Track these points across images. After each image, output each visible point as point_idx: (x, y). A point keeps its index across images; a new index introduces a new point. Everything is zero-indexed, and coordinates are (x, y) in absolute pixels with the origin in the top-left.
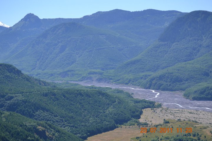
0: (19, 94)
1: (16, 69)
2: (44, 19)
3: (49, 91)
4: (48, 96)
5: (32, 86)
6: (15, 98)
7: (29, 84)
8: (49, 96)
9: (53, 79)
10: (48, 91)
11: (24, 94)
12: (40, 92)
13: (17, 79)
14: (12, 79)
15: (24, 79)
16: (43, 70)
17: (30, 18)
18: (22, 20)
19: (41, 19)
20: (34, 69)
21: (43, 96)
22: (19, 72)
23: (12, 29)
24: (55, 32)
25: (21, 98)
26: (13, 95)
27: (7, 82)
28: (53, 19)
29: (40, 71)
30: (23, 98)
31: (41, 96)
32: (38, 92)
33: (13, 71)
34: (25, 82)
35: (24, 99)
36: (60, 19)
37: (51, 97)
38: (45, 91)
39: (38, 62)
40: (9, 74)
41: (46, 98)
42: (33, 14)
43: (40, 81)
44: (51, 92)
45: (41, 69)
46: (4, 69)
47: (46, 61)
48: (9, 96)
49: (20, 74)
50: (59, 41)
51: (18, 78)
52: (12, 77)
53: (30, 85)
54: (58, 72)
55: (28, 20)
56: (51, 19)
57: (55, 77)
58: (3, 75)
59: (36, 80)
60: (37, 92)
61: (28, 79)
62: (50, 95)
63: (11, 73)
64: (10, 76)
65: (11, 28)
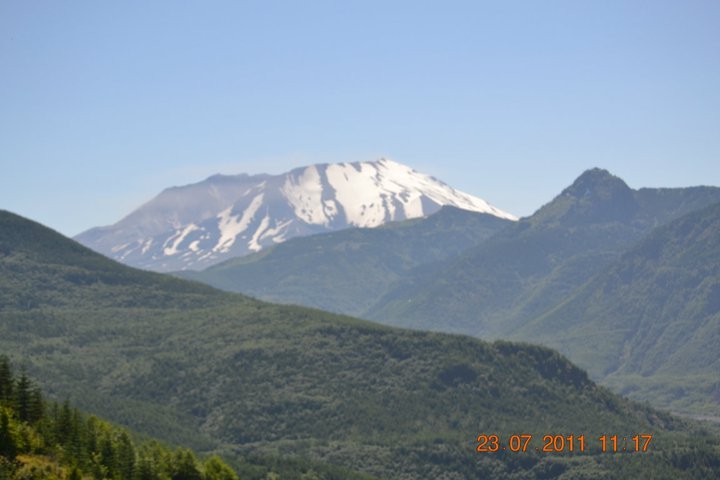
0: (584, 457)
1: (569, 367)
2: (644, 191)
3: (696, 450)
4: (692, 466)
5: (626, 430)
6: (574, 472)
7: (618, 423)
8: (695, 467)
9: (686, 409)
10: (692, 448)
11: (602, 455)
12: (661, 453)
13: (574, 404)
14: (555, 403)
15: (599, 401)
16: (646, 374)
17: (595, 185)
18: (565, 192)
19: (634, 191)
20: (614, 368)
21: (675, 466)
22: (578, 377)
23: (529, 225)
24: (690, 236)
25: (593, 472)
26: (565, 460)
27: (538, 413)
28: (677, 190)
29: (635, 377)
30: (603, 473)
31: (667, 466)
32: (655, 453)
33: (559, 371)
34: (602, 413)
35: (606, 476)
36: (702, 189)
37: (702, 472)
38: (682, 449)
39: (628, 347)
40: (542, 382)
41: (683, 473)
42: (605, 173)
43: (649, 411)
44: (702, 453)
45: (640, 369)
46: (524, 365)
47: (654, 343)
48: (549, 463)
49: (583, 383)
50: (706, 268)
51: (576, 398)
52: (556, 392)
53: (622, 427)
54: (703, 381)
55: (588, 192)
56: (670, 190)
57: (692, 402)
58: (522, 385)
59: (637, 407)
60: (649, 451)
61: (610, 402)
62: (698, 461)
63: (551, 380)
64: (549, 389)
65: (524, 223)
